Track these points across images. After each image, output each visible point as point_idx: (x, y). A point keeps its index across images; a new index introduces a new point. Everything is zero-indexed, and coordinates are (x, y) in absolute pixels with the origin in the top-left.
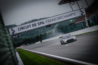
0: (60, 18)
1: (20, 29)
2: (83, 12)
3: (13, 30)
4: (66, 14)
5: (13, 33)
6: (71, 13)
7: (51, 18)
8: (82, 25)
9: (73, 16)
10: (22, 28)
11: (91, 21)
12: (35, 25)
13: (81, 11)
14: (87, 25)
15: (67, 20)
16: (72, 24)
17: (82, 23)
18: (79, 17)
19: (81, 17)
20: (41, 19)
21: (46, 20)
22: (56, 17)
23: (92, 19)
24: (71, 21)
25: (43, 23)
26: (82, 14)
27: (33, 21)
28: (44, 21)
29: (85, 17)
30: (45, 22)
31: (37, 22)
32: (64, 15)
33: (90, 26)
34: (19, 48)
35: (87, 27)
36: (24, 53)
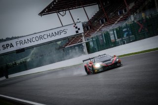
0: (41, 37)
2: (79, 29)
4: (50, 32)
6: (58, 30)
8: (77, 50)
9: (63, 36)
11: (91, 44)
13: (76, 28)
14: (85, 50)
15: (51, 42)
16: (60, 48)
17: (77, 48)
18: (73, 37)
21: (16, 40)
22: (34, 36)
23: (93, 41)
24: (59, 43)
25: (12, 46)
26: (77, 32)
29: (81, 36)
30: (14, 44)
32: (48, 33)
33: (89, 53)
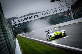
0: (51, 12)
1: (19, 21)
2: (69, 8)
3: (14, 22)
5: (14, 24)
6: (60, 8)
7: (44, 13)
8: (69, 18)
9: (62, 11)
10: (22, 20)
11: (75, 15)
12: (32, 17)
13: (68, 7)
14: (72, 18)
15: (56, 14)
16: (61, 17)
17: (68, 17)
18: (66, 12)
19: (68, 12)
20: (36, 13)
21: (40, 13)
22: (48, 11)
23: (76, 13)
24: (60, 14)
25: (38, 16)
26: (68, 9)
27: (30, 14)
28: (39, 14)
29: (71, 11)
31: (33, 16)
33: (74, 19)
34: (19, 35)
35: (72, 20)
36: (22, 39)
